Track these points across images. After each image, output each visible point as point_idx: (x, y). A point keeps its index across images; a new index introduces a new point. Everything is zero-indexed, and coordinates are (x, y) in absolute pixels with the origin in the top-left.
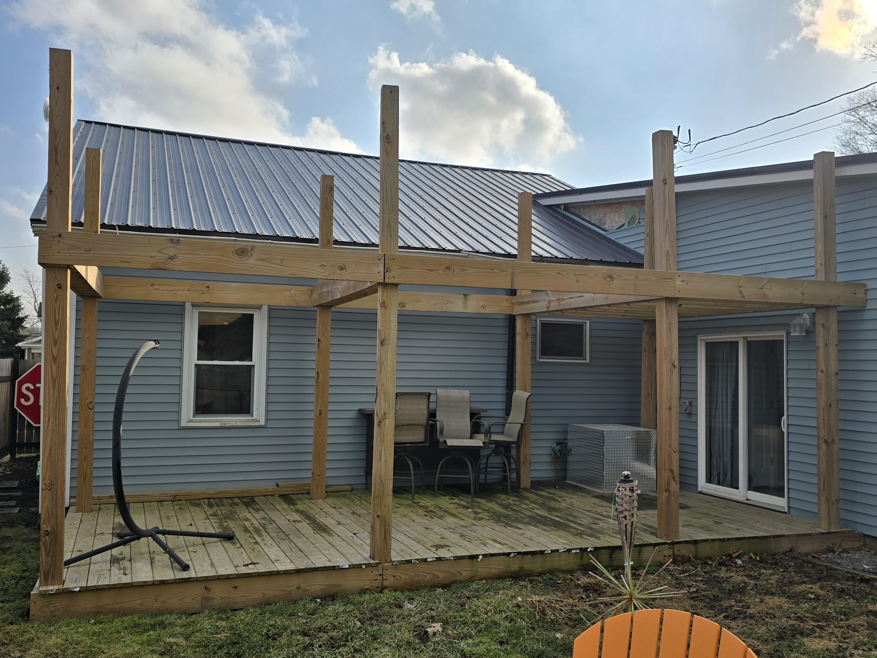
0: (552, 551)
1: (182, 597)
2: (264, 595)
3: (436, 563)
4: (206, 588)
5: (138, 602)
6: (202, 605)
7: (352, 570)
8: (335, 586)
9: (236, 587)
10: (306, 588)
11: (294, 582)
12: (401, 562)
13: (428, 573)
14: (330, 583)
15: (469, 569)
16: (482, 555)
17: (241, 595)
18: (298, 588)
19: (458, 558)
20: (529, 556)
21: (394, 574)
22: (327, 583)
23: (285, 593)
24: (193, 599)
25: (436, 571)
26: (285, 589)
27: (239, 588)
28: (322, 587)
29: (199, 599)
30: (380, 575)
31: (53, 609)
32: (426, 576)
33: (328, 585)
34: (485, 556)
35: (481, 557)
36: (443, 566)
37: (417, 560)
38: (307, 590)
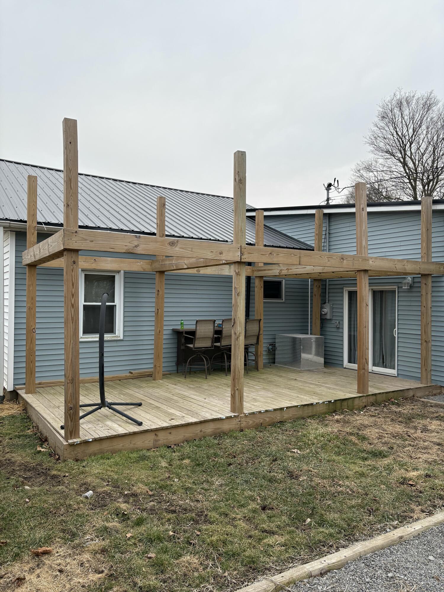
0: (316, 403)
1: (143, 441)
2: (184, 436)
3: (265, 413)
4: (156, 435)
5: (121, 445)
6: (154, 445)
7: (227, 419)
8: (218, 429)
9: (170, 433)
10: (205, 431)
11: (198, 428)
12: (250, 414)
13: (262, 419)
14: (216, 427)
15: (280, 415)
16: (286, 407)
17: (173, 437)
18: (201, 431)
19: (275, 410)
20: (306, 407)
21: (246, 420)
22: (214, 428)
23: (195, 434)
24: (149, 441)
25: (265, 417)
26: (194, 432)
27: (172, 433)
28: (212, 430)
29: (152, 441)
30: (239, 421)
31: (76, 452)
32: (261, 420)
33: (215, 429)
34: (287, 408)
35: (285, 408)
36: (268, 415)
37: (257, 412)
38: (205, 432)
